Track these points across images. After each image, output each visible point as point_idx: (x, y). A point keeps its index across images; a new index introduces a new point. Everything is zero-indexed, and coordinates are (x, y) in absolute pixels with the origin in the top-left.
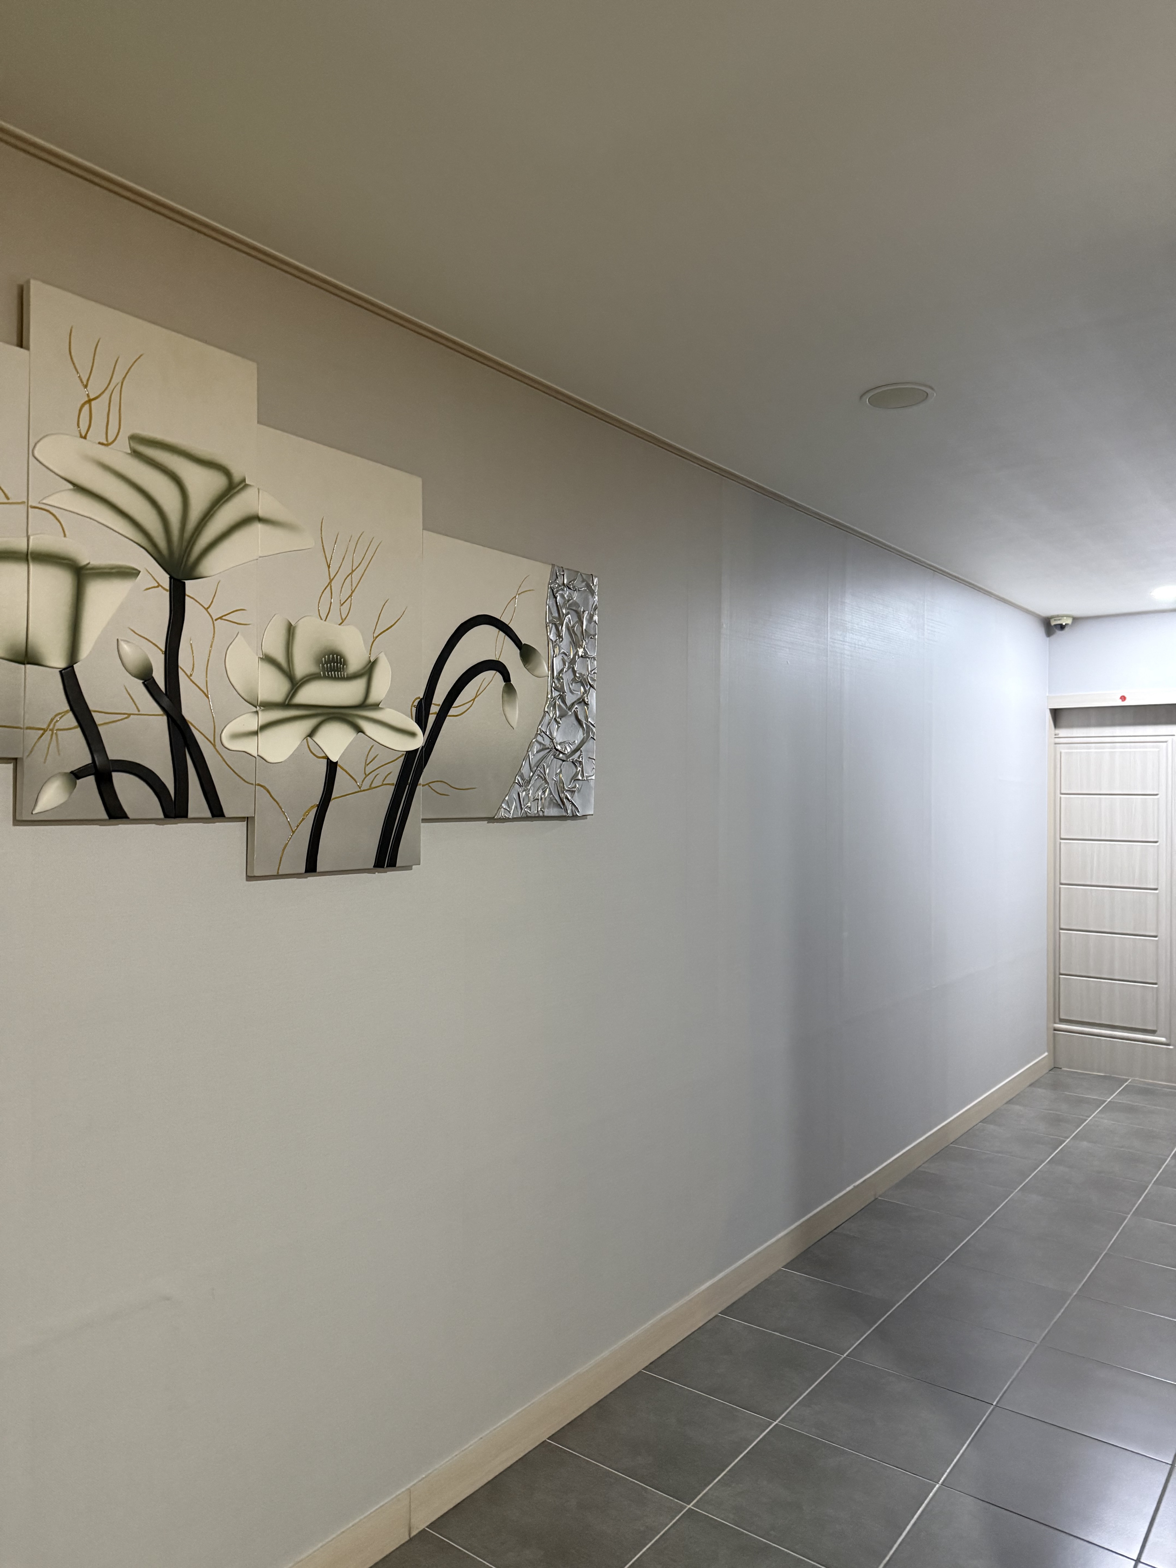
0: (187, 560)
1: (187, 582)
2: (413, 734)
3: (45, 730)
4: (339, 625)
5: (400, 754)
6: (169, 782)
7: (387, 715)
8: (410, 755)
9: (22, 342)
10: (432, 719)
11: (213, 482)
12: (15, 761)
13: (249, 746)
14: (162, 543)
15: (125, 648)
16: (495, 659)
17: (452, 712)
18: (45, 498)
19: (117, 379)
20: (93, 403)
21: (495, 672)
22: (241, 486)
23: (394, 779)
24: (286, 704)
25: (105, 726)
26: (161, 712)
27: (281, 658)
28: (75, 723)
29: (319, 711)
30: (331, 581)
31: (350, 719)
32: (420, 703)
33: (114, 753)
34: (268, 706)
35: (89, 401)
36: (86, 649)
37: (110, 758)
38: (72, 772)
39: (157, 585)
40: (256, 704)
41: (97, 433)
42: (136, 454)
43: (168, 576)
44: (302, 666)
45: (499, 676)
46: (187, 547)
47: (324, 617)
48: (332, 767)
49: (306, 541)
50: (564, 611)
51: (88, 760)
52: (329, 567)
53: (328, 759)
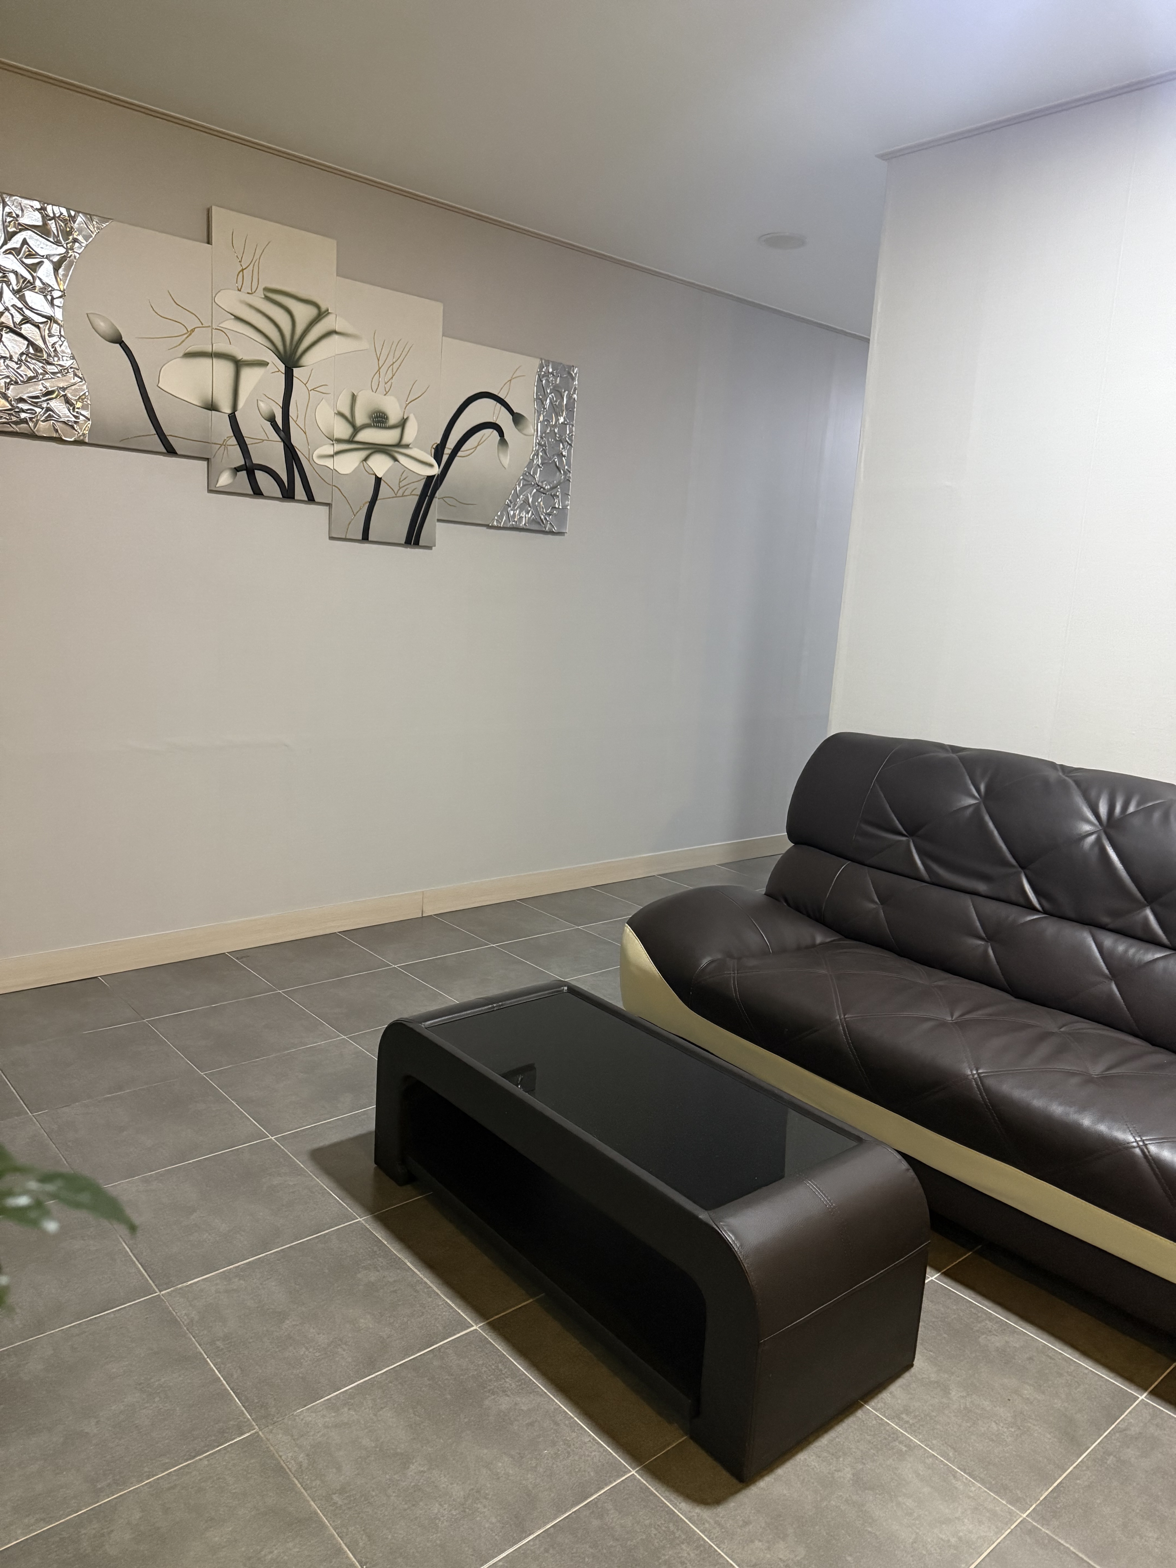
0: (294, 358)
1: (294, 369)
2: (431, 466)
3: (221, 445)
4: (385, 395)
5: (422, 477)
6: (284, 477)
7: (414, 452)
8: (430, 478)
9: (209, 242)
10: (445, 458)
11: (312, 312)
12: (208, 460)
13: (328, 463)
14: (281, 348)
15: (262, 405)
16: (493, 421)
17: (460, 454)
18: (222, 322)
19: (257, 256)
20: (244, 271)
21: (491, 430)
22: (326, 313)
23: (418, 492)
24: (350, 441)
25: (251, 445)
26: (280, 440)
27: (347, 413)
28: (236, 443)
29: (370, 446)
30: (380, 368)
31: (389, 452)
32: (437, 446)
33: (255, 461)
34: (339, 441)
35: (243, 270)
36: (241, 404)
37: (254, 462)
38: (235, 468)
39: (277, 370)
40: (332, 438)
41: (246, 288)
42: (267, 298)
43: (284, 366)
44: (361, 418)
45: (495, 433)
46: (294, 349)
47: (374, 391)
48: (378, 480)
49: (364, 345)
50: (549, 391)
51: (243, 463)
52: (379, 360)
53: (376, 475)
